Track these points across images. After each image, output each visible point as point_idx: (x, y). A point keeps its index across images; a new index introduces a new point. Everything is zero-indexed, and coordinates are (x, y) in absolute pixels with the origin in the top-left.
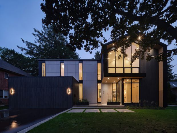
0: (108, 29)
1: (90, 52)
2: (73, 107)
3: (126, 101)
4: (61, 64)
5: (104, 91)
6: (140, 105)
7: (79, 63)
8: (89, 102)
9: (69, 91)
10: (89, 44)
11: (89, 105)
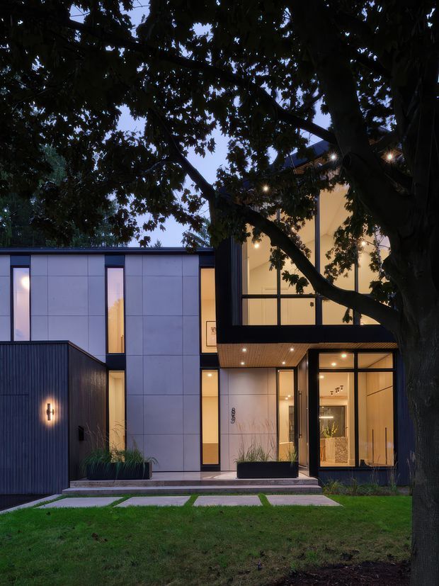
0: (211, 148)
1: (142, 238)
2: (73, 488)
3: (329, 459)
4: (16, 271)
5: (233, 411)
6: (392, 476)
7: (107, 267)
8: (148, 465)
9: (51, 412)
10: (130, 211)
11: (147, 477)
